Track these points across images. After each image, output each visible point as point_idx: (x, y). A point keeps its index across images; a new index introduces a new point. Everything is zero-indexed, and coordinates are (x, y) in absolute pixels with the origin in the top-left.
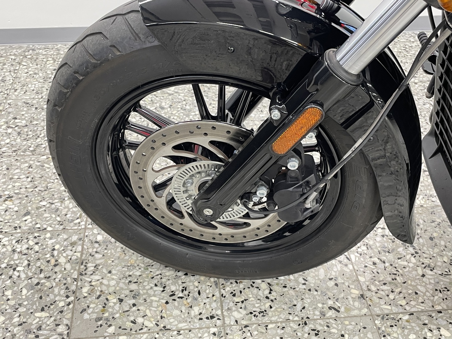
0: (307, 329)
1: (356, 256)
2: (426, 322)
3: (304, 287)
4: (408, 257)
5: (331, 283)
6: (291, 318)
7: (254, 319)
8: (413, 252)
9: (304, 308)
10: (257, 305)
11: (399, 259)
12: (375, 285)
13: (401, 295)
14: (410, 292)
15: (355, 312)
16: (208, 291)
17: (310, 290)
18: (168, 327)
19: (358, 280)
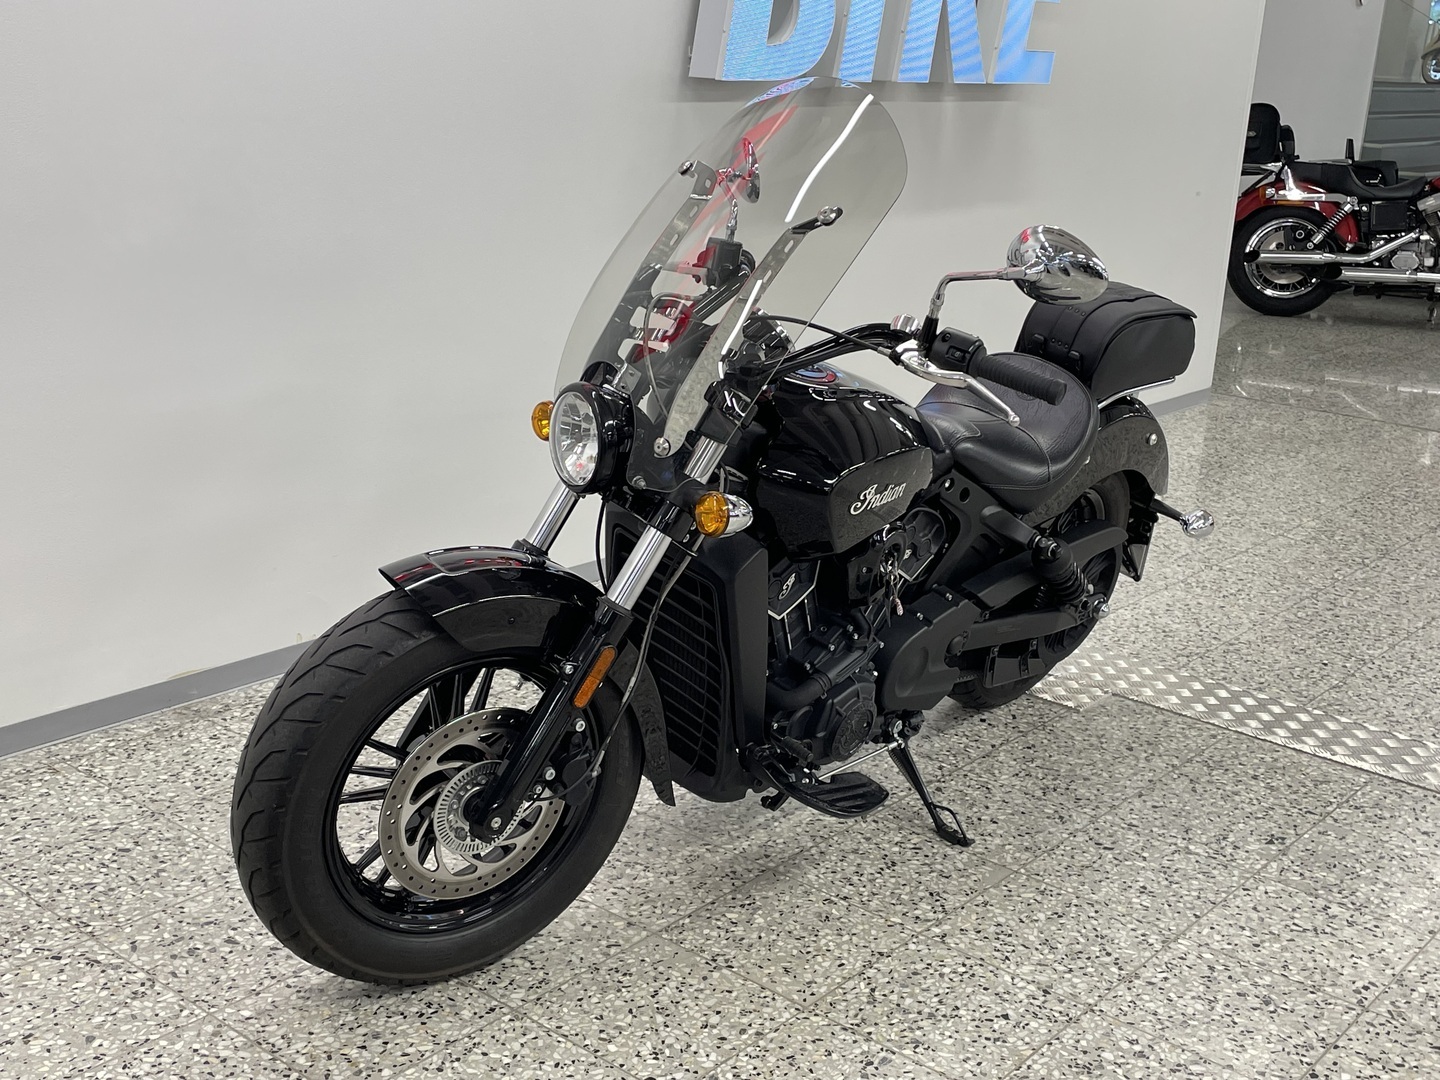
0: (602, 972)
1: (590, 896)
2: (708, 915)
3: (563, 943)
4: (642, 873)
5: (588, 928)
6: (577, 972)
7: (539, 990)
8: (642, 867)
9: (582, 959)
10: (530, 979)
11: (635, 879)
12: (633, 910)
13: (666, 906)
14: (671, 900)
15: (636, 939)
16: (459, 994)
17: (572, 943)
18: (452, 1039)
19: (613, 914)
